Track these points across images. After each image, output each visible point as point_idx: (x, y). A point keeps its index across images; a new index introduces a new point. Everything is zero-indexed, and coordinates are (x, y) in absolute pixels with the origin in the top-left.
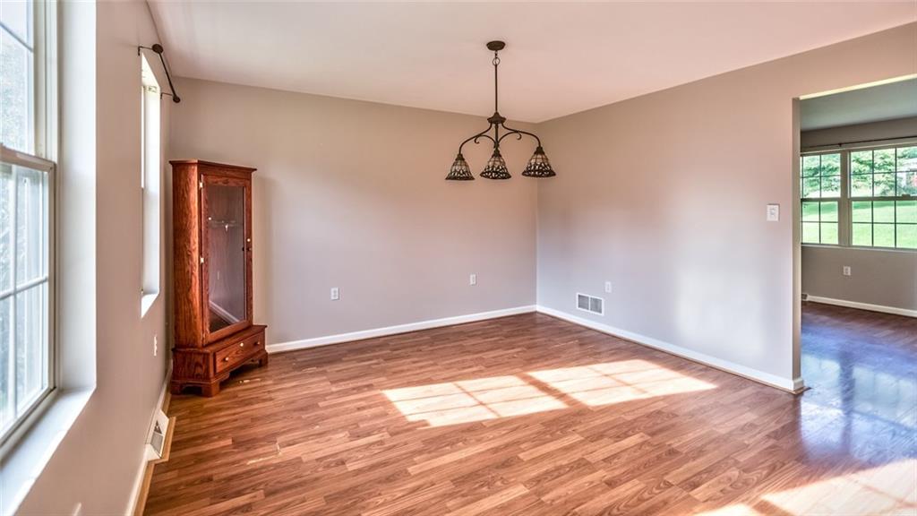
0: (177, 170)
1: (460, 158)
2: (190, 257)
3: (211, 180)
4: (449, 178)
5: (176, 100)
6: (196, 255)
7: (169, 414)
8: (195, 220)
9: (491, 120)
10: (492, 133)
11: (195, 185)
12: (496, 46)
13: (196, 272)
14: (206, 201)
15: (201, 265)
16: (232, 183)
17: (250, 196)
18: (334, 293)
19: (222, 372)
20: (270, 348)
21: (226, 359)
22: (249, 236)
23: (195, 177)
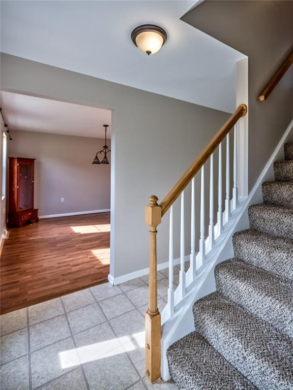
0: (11, 160)
1: (97, 157)
2: (14, 186)
3: (21, 163)
4: (93, 163)
5: (11, 139)
6: (16, 185)
7: (8, 230)
8: (16, 175)
9: (104, 147)
10: (104, 151)
11: (16, 165)
12: (106, 126)
13: (16, 190)
14: (20, 169)
15: (17, 189)
16: (28, 164)
17: (33, 168)
18: (62, 200)
19: (24, 221)
20: (40, 217)
21: (25, 217)
22: (33, 180)
23: (16, 162)
